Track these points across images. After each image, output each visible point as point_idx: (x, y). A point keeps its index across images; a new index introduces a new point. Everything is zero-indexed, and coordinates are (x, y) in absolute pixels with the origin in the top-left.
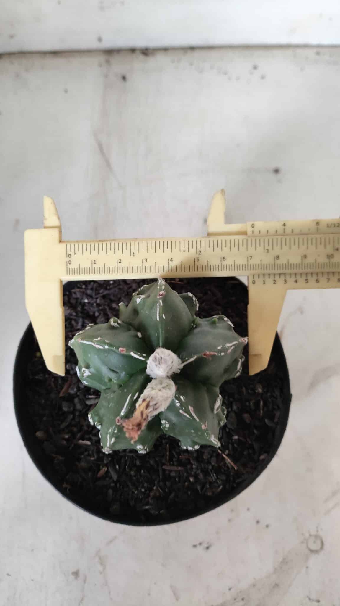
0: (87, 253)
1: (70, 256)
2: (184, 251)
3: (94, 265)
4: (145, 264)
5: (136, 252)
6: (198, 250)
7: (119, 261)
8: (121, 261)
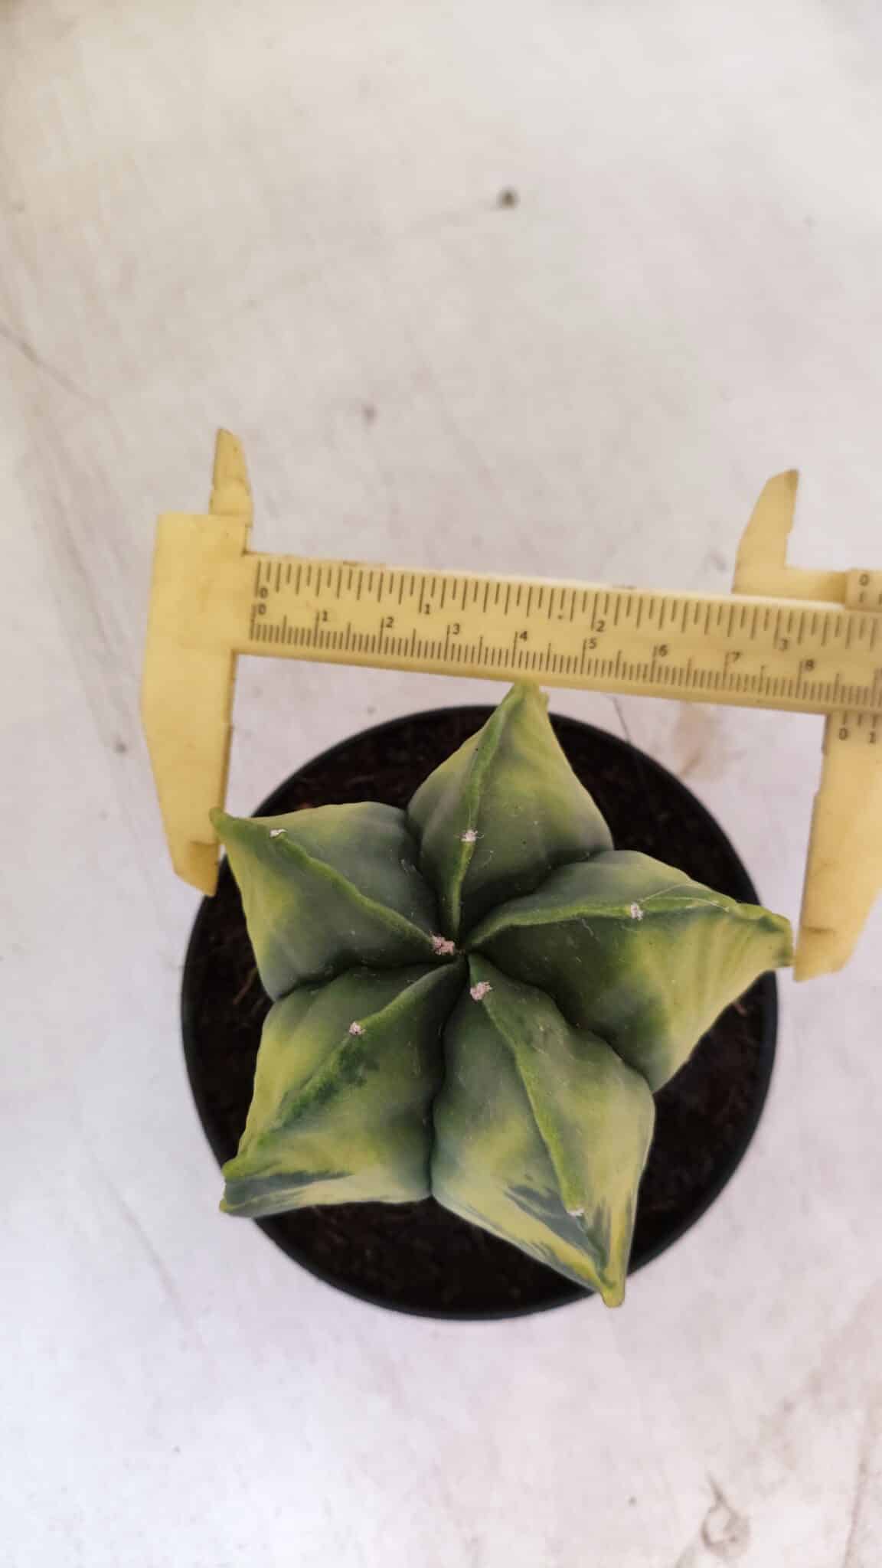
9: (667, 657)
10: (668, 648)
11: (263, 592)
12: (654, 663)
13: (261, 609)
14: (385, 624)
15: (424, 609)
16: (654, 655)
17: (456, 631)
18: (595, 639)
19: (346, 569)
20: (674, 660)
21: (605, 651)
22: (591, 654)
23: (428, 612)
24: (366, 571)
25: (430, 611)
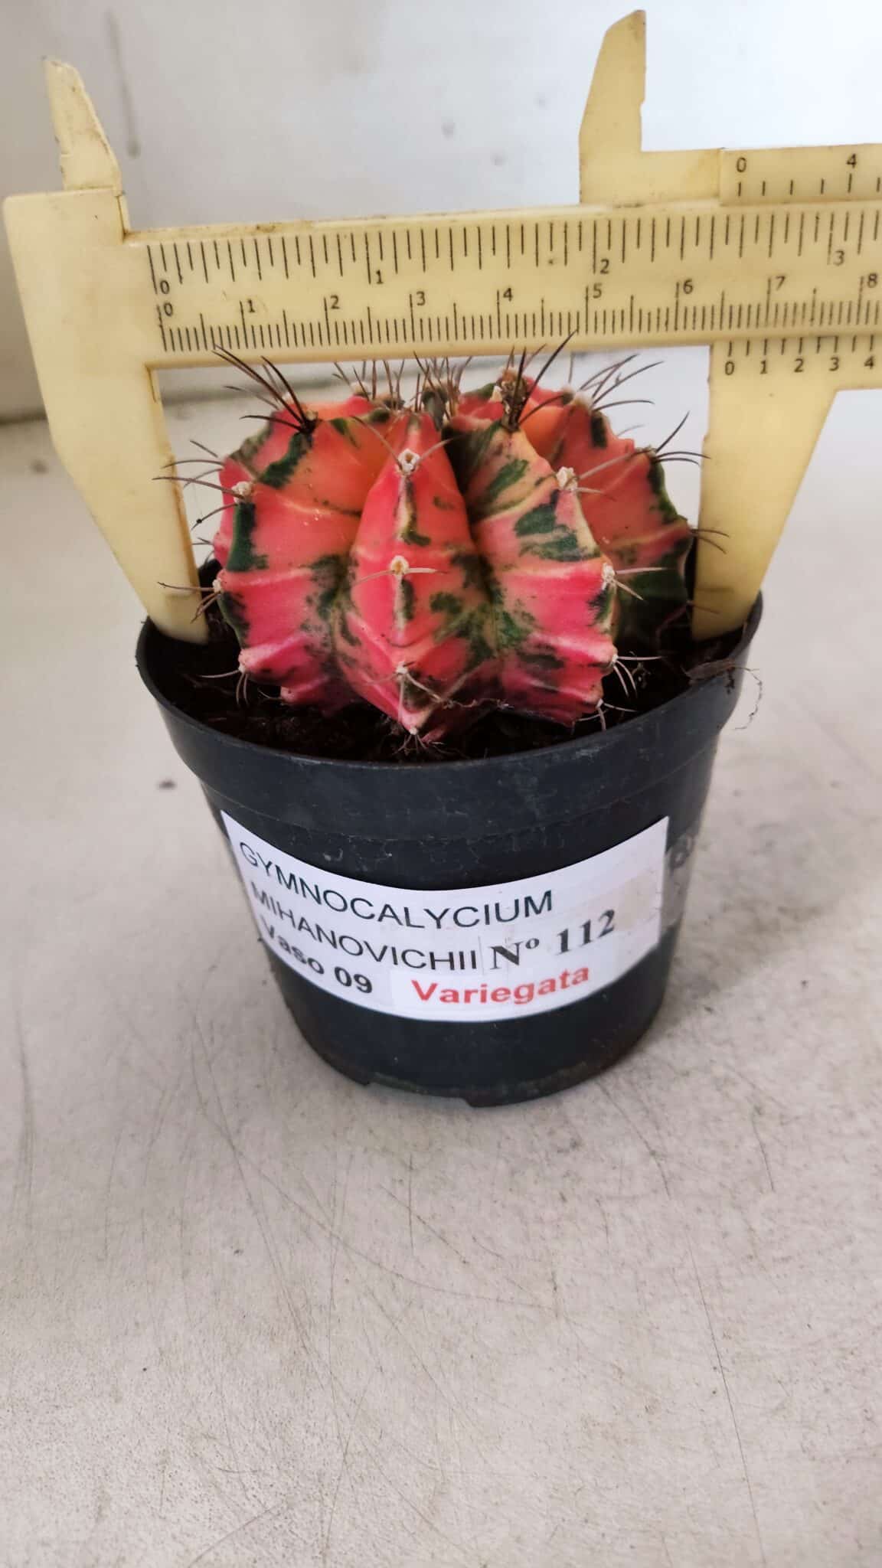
9: (693, 294)
10: (692, 283)
11: (164, 286)
12: (677, 303)
13: (168, 309)
14: (329, 307)
15: (375, 277)
16: (677, 294)
17: (421, 301)
18: (600, 284)
19: (262, 238)
20: (703, 297)
21: (614, 300)
22: (596, 305)
23: (380, 282)
24: (289, 236)
25: (383, 279)
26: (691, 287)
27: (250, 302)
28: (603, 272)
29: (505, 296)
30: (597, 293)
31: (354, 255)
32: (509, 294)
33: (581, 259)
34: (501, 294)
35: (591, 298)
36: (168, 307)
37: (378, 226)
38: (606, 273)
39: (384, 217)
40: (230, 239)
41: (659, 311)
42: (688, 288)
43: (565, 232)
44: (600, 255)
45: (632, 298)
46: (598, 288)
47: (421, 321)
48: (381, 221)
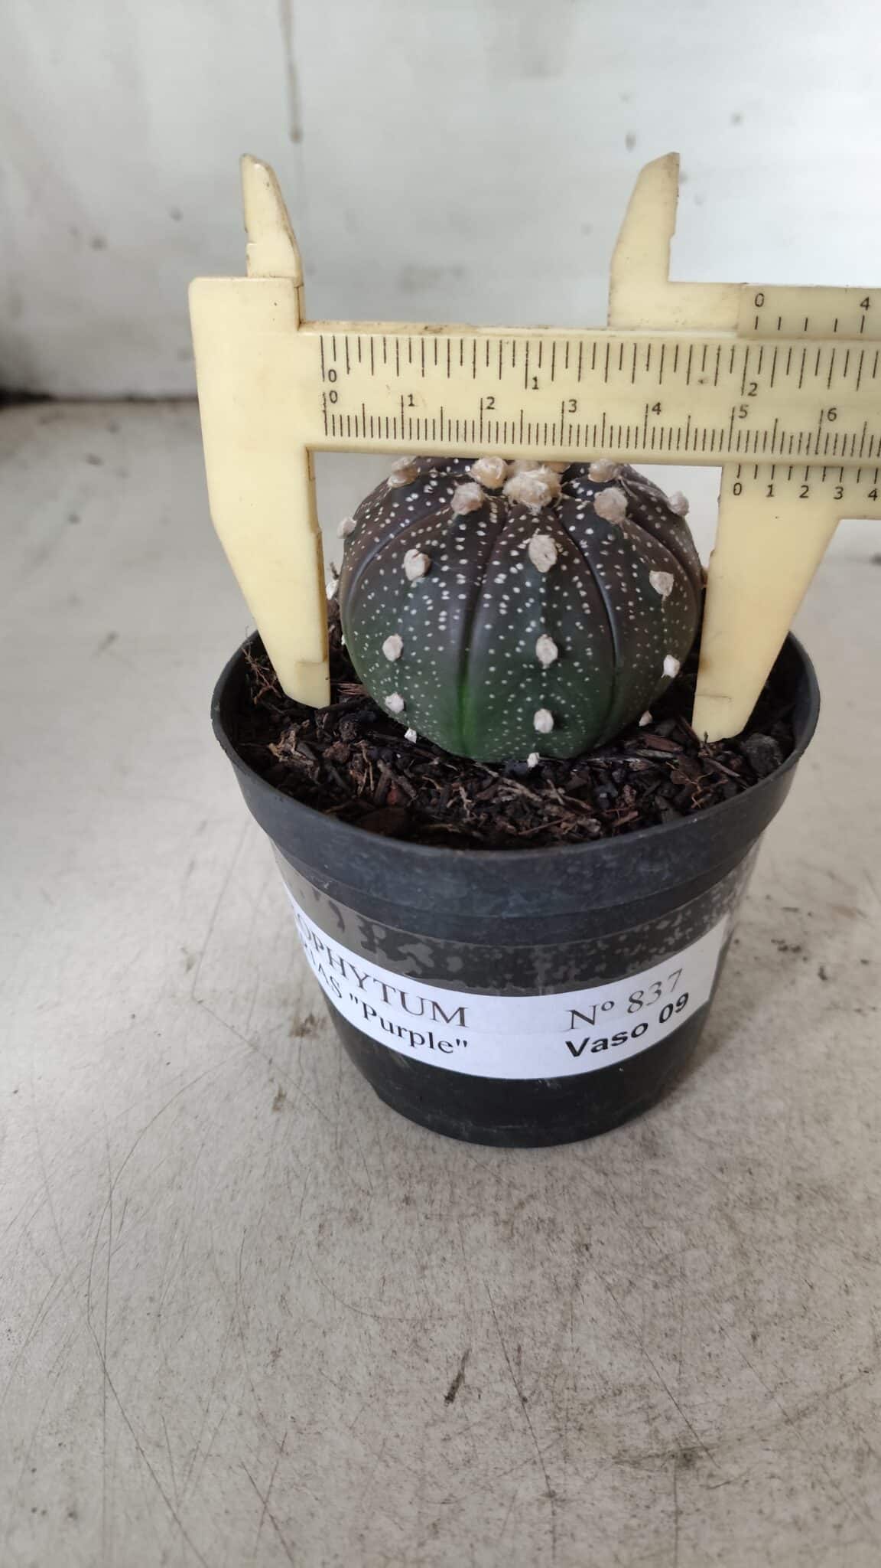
0: (385, 370)
1: (333, 377)
2: (701, 382)
3: (409, 412)
4: (570, 418)
5: (544, 374)
6: (749, 379)
7: (486, 405)
8: (493, 402)
26: (835, 415)
27: (411, 396)
28: (750, 394)
29: (654, 410)
30: (743, 414)
31: (514, 360)
32: (658, 409)
33: (731, 381)
34: (650, 409)
35: (737, 420)
36: (333, 395)
37: (541, 335)
38: (754, 395)
39: (547, 328)
40: (399, 336)
41: (801, 434)
42: (832, 416)
43: (718, 354)
44: (750, 378)
45: (777, 420)
46: (744, 408)
47: (571, 426)
48: (542, 331)
